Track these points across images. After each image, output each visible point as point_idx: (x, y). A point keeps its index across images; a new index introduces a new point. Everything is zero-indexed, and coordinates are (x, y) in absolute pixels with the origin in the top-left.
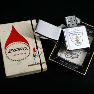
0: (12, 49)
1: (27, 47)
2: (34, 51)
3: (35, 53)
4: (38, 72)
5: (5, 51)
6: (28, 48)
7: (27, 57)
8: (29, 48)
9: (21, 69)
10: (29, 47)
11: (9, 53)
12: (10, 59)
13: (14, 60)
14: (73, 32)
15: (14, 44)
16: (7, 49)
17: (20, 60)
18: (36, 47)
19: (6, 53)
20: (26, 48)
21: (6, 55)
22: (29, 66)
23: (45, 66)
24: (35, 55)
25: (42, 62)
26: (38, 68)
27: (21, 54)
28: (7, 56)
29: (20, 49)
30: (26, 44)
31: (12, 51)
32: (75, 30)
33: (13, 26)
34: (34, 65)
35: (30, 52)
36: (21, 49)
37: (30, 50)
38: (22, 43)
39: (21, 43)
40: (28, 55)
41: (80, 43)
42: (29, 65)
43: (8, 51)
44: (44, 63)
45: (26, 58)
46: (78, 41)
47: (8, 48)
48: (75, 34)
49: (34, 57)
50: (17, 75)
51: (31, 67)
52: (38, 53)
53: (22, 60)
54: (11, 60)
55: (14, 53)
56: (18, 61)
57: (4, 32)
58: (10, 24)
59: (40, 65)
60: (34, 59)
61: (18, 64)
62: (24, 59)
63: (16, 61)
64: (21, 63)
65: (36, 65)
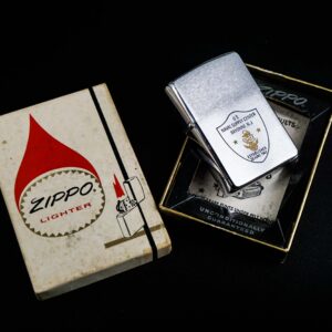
0: (43, 199)
1: (93, 181)
2: (119, 192)
3: (121, 199)
4: (143, 263)
5: (20, 208)
6: (96, 186)
7: (98, 216)
8: (100, 186)
9: (82, 261)
10: (98, 181)
12: (39, 233)
13: (53, 236)
14: (230, 121)
15: (46, 178)
16: (23, 201)
17: (74, 232)
18: (121, 179)
19: (22, 214)
20: (89, 186)
21: (25, 220)
22: (108, 245)
23: (162, 239)
24: (121, 205)
25: (150, 226)
26: (140, 247)
27: (75, 210)
28: (28, 225)
29: (68, 195)
30: (86, 174)
31: (43, 204)
33: (32, 120)
34: (123, 240)
35: (104, 198)
36: (72, 192)
37: (102, 192)
38: (73, 172)
39: (67, 172)
40: (101, 211)
41: (265, 151)
42: (108, 242)
44: (158, 227)
45: (93, 221)
47: (25, 195)
49: (121, 211)
50: (71, 283)
51: (116, 247)
53: (81, 229)
54: (45, 235)
56: (67, 234)
57: (5, 142)
59: (145, 237)
60: (121, 220)
61: (69, 246)
62: (87, 225)
63: (60, 235)
64: (78, 239)
65: (131, 238)
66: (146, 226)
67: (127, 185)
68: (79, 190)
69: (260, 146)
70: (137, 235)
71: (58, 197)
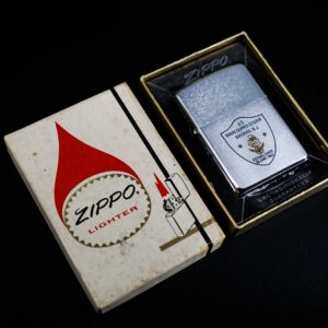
0: (86, 208)
1: (134, 182)
3: (166, 198)
5: (64, 221)
6: (138, 187)
7: (146, 219)
8: (143, 187)
9: (140, 268)
10: (139, 182)
11: (78, 223)
12: (89, 245)
13: (104, 245)
15: (85, 186)
16: (66, 213)
17: (126, 238)
18: (162, 178)
19: (68, 227)
20: (131, 189)
21: (72, 233)
22: (163, 248)
23: (217, 235)
24: (168, 204)
25: (201, 222)
26: (195, 248)
27: (122, 216)
28: (77, 238)
29: (111, 201)
30: (126, 177)
31: (87, 214)
32: (239, 121)
34: (177, 240)
35: (149, 199)
36: (115, 197)
37: (146, 193)
38: (112, 176)
39: (105, 177)
40: (149, 213)
41: (272, 154)
42: (162, 244)
43: (72, 218)
44: (209, 222)
45: (142, 225)
46: (259, 150)
48: (244, 130)
49: (170, 211)
50: (134, 291)
51: (171, 249)
52: (177, 196)
53: (132, 234)
54: (97, 246)
55: (96, 220)
56: (119, 242)
57: (35, 154)
58: (44, 120)
59: (198, 234)
60: (170, 219)
61: (123, 254)
62: (137, 230)
63: (112, 244)
64: (132, 245)
65: (185, 237)
66: (197, 222)
67: (169, 183)
68: (122, 194)
69: (266, 149)
70: (190, 233)
71: (102, 204)
